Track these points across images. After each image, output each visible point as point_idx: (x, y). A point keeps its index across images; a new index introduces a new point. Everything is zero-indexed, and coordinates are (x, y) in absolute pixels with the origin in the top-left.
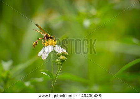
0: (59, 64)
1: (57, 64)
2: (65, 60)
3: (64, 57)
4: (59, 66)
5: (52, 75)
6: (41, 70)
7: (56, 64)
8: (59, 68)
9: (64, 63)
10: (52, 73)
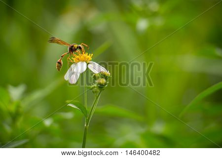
0: (96, 92)
1: (93, 92)
2: (105, 84)
3: (103, 81)
4: (95, 94)
5: (85, 108)
6: (68, 101)
7: (91, 91)
8: (96, 97)
9: (103, 90)
10: (86, 105)
